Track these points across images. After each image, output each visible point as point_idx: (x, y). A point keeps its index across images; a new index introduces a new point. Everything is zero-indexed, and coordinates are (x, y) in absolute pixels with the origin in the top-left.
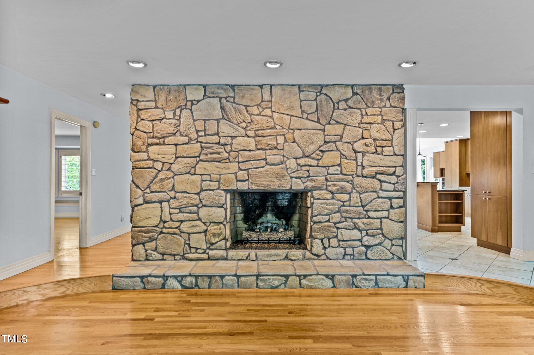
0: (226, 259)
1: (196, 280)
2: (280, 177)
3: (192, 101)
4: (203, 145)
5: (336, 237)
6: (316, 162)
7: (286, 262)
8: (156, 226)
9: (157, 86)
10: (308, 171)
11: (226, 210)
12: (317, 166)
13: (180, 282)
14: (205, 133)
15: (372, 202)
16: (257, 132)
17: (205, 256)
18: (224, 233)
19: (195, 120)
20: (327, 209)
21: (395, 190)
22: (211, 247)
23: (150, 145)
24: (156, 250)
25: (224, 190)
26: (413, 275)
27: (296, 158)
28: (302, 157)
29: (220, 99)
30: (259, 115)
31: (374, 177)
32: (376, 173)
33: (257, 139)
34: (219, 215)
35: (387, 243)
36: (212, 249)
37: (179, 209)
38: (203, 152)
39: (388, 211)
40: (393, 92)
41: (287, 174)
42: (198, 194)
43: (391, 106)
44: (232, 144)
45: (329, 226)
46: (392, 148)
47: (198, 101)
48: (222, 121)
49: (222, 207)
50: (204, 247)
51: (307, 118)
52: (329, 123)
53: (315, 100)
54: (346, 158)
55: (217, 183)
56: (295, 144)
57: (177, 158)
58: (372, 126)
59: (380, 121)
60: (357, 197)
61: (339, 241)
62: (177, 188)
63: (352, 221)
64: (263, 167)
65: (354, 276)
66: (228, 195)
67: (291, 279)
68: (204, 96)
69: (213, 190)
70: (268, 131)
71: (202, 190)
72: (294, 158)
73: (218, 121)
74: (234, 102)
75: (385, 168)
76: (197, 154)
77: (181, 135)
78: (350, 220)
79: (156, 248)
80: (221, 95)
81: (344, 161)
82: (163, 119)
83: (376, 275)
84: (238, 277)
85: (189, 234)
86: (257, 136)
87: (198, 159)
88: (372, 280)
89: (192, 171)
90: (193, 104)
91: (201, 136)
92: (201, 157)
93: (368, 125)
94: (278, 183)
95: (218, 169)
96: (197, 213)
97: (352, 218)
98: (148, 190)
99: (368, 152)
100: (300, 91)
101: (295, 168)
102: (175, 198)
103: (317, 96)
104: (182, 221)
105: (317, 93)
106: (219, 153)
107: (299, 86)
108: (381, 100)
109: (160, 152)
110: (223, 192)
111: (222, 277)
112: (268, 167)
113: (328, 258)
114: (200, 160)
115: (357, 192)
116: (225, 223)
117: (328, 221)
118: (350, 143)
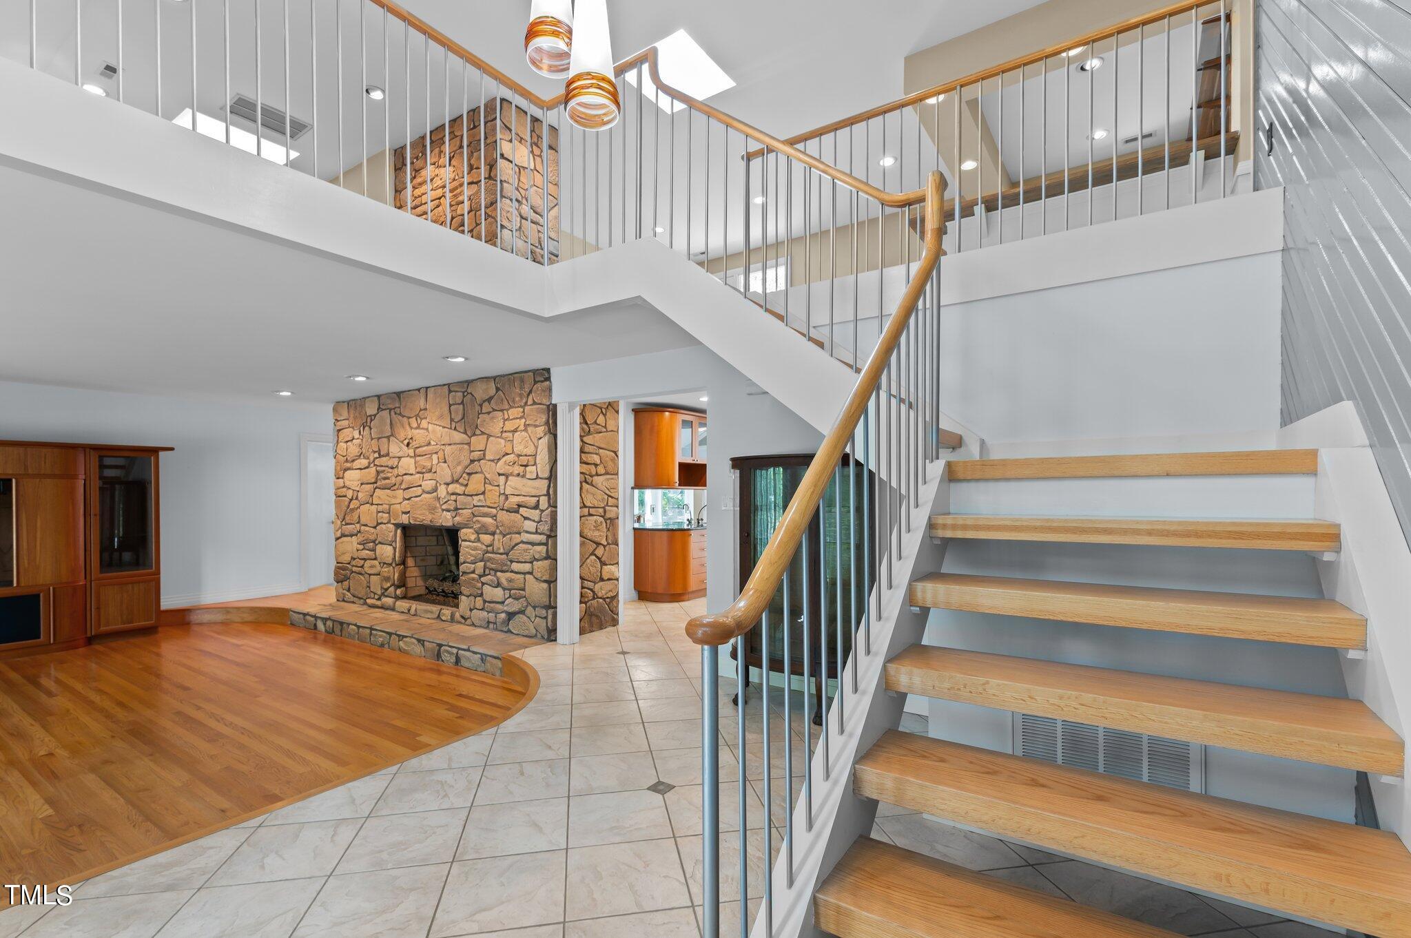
0: (393, 609)
1: (333, 625)
2: (432, 509)
3: (370, 416)
4: (378, 468)
5: (481, 595)
6: (463, 488)
7: (438, 621)
8: (349, 564)
9: (350, 401)
10: (456, 501)
11: (395, 549)
12: (464, 494)
13: (325, 624)
14: (379, 454)
15: (515, 548)
16: (417, 450)
17: (378, 603)
18: (392, 577)
19: (372, 439)
20: (471, 555)
21: (536, 533)
22: (386, 594)
23: (346, 470)
24: (349, 590)
25: (393, 524)
26: (491, 656)
27: (448, 484)
28: (452, 483)
29: (390, 410)
30: (418, 427)
31: (517, 512)
32: (519, 506)
33: (418, 458)
34: (388, 555)
35: (529, 610)
36: (387, 596)
37: (363, 544)
38: (379, 477)
39: (531, 562)
40: (536, 382)
41: (438, 505)
42: (375, 527)
43: (534, 403)
44: (397, 467)
45: (473, 579)
46: (535, 467)
47: (375, 415)
48: (392, 438)
49: (391, 545)
50: (379, 593)
51: (455, 429)
52: (474, 434)
53: (462, 403)
54: (490, 484)
55: (387, 515)
56: (446, 465)
57: (362, 484)
58: (516, 434)
59: (522, 427)
60: (499, 540)
61: (485, 602)
62: (363, 521)
63: (495, 575)
64: (420, 496)
65: (440, 646)
66: (399, 531)
67: (393, 636)
68: (378, 409)
69: (385, 524)
70: (426, 447)
71: (378, 524)
72: (445, 484)
73: (388, 437)
74: (400, 414)
75: (528, 498)
76: (373, 480)
77: (364, 458)
78: (493, 573)
79: (349, 588)
80: (390, 406)
81: (489, 487)
82: (352, 440)
83: (459, 649)
84: (359, 627)
85: (370, 575)
86: (415, 456)
87: (375, 485)
88: (453, 653)
89: (370, 501)
90: (371, 420)
91: (377, 458)
92: (379, 483)
93: (511, 434)
94: (430, 517)
95: (389, 499)
96: (374, 550)
97: (496, 571)
98: (344, 523)
99: (511, 474)
100: (450, 391)
101: (445, 498)
102: (359, 532)
103: (464, 396)
104: (365, 560)
105: (464, 392)
106: (388, 478)
107: (449, 385)
108: (521, 395)
109: (351, 479)
110: (392, 526)
111: (349, 624)
112: (424, 496)
113: (473, 625)
114: (376, 488)
115: (501, 533)
116: (394, 565)
117: (473, 572)
118: (493, 461)
